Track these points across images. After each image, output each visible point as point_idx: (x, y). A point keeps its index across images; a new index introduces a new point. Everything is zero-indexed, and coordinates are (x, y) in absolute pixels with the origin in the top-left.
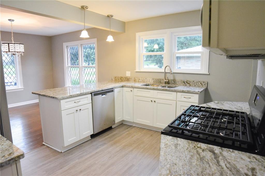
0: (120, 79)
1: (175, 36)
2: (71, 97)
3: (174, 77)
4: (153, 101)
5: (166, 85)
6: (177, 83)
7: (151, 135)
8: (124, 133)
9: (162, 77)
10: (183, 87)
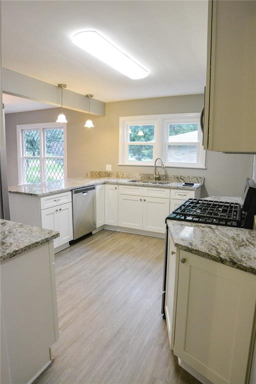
0: (97, 175)
1: (167, 123)
2: (52, 194)
3: (166, 171)
4: (143, 200)
5: (157, 181)
6: (170, 179)
7: (141, 240)
8: (108, 239)
9: (152, 171)
10: (177, 183)
